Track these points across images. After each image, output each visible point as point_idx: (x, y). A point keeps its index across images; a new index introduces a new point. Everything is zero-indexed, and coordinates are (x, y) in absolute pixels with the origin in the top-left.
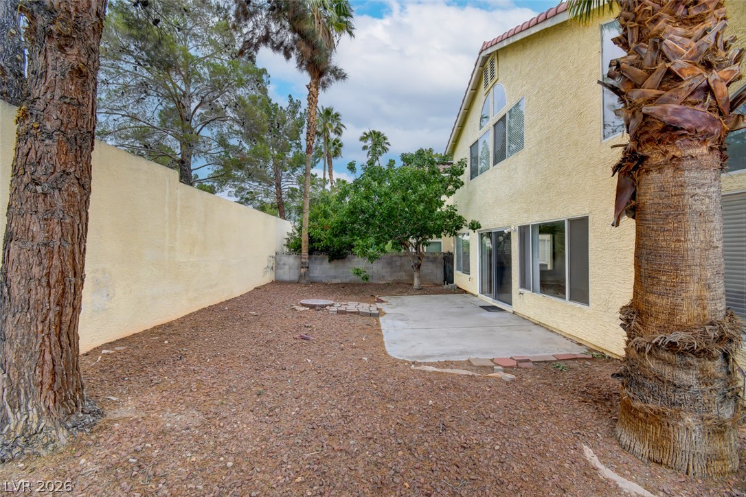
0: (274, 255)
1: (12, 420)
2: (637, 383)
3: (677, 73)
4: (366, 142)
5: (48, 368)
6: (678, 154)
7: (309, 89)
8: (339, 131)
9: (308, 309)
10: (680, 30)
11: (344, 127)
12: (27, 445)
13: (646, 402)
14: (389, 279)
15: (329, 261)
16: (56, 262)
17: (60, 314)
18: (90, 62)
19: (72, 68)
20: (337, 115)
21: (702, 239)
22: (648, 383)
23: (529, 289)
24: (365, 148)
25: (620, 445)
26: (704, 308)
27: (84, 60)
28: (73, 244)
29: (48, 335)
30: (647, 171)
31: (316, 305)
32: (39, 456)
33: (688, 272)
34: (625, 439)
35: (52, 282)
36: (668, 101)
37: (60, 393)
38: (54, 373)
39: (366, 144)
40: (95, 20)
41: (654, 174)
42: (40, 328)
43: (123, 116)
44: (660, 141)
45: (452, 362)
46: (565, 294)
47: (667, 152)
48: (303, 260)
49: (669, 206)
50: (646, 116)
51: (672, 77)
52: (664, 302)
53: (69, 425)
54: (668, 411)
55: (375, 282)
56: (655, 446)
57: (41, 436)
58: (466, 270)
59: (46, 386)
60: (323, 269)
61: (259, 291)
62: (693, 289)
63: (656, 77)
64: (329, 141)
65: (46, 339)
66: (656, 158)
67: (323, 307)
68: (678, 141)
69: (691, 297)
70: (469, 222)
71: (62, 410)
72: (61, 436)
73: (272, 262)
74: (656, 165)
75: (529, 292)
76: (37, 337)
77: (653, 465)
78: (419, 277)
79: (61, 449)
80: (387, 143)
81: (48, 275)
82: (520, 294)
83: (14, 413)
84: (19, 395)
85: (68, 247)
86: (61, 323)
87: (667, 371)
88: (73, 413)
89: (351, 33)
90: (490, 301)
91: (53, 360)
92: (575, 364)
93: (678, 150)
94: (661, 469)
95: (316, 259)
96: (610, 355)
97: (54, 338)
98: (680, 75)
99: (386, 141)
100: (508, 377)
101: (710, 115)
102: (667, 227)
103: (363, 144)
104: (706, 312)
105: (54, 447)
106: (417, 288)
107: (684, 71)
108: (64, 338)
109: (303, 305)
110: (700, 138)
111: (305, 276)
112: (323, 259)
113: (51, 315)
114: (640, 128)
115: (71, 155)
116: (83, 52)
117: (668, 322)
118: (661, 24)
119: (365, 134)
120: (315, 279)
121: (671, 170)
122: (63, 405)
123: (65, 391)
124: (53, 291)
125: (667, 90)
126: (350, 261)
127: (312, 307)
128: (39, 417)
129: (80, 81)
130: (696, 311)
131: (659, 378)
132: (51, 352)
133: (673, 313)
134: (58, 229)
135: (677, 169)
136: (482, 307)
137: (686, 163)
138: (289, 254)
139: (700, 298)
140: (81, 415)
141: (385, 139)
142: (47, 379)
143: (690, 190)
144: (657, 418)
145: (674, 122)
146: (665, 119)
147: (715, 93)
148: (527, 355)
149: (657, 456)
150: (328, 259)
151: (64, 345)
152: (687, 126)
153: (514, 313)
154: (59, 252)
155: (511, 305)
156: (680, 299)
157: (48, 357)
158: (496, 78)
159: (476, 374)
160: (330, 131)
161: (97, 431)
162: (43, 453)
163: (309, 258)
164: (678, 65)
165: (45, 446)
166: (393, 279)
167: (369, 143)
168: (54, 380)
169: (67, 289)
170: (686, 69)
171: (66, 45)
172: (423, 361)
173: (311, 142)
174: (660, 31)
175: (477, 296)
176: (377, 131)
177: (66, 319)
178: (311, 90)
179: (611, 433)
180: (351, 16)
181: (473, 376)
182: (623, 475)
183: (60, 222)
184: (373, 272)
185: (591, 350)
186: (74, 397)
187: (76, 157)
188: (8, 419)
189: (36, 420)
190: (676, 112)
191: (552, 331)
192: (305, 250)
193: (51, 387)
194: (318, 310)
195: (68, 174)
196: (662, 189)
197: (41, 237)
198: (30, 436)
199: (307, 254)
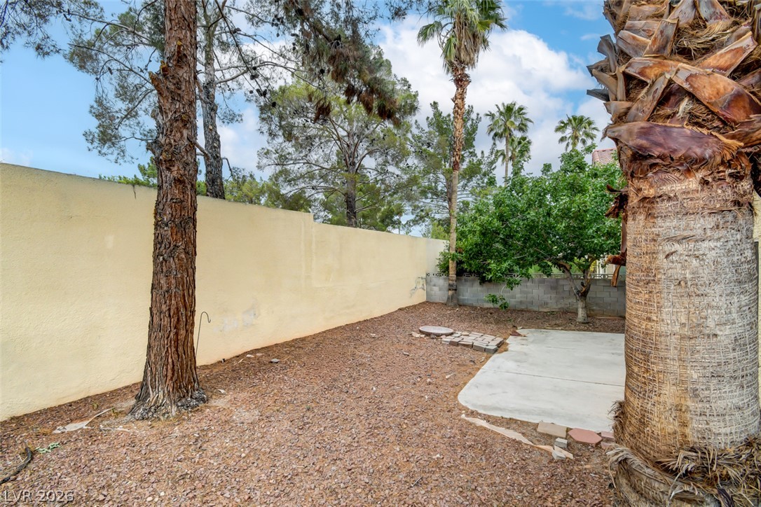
0: (424, 276)
1: (151, 395)
3: (638, 76)
4: (564, 132)
5: (170, 367)
6: (650, 193)
7: (454, 102)
8: (523, 127)
9: (423, 336)
10: (648, 9)
11: (531, 121)
12: (155, 412)
14: (554, 306)
15: (480, 283)
16: (173, 302)
17: (177, 334)
18: (186, 172)
19: (175, 179)
20: (521, 109)
21: (683, 321)
24: (562, 140)
26: (684, 425)
27: (182, 172)
28: (183, 290)
29: (170, 346)
31: (432, 333)
32: (159, 420)
33: (661, 367)
35: (172, 314)
37: (177, 384)
38: (173, 370)
39: (564, 135)
40: (186, 143)
42: (166, 342)
43: (304, 164)
45: (516, 422)
47: (638, 190)
48: (451, 282)
51: (636, 82)
53: (179, 404)
55: (536, 309)
57: (163, 408)
59: (169, 378)
60: (473, 292)
61: (401, 312)
62: (669, 393)
63: (621, 85)
64: (513, 140)
65: (169, 349)
67: (438, 336)
68: (650, 174)
71: (178, 394)
72: (173, 410)
73: (421, 283)
76: (164, 347)
78: (585, 307)
79: (171, 418)
80: (594, 128)
81: (169, 310)
83: (153, 392)
84: (155, 381)
85: (181, 293)
86: (178, 340)
88: (184, 397)
89: (501, 26)
91: (173, 361)
93: (651, 186)
95: (466, 280)
97: (173, 349)
98: (643, 78)
99: (593, 126)
101: (692, 130)
103: (560, 135)
104: (688, 431)
105: (168, 417)
106: (582, 321)
107: (648, 71)
108: (180, 349)
109: (421, 332)
110: (680, 168)
111: (452, 299)
112: (474, 281)
113: (172, 335)
115: (179, 235)
116: (181, 167)
119: (563, 122)
120: (465, 302)
121: (643, 217)
122: (178, 391)
123: (180, 382)
124: (172, 320)
127: (428, 334)
128: (164, 397)
129: (181, 186)
130: (672, 426)
132: (172, 358)
134: (173, 281)
135: (649, 215)
137: (663, 206)
138: (439, 275)
139: (678, 408)
140: (189, 399)
141: (590, 123)
142: (170, 374)
143: (665, 246)
145: (642, 148)
146: (631, 143)
147: (698, 96)
150: (479, 281)
151: (180, 353)
152: (657, 152)
154: (175, 296)
156: (650, 403)
157: (170, 360)
159: (526, 441)
160: (512, 129)
161: (194, 412)
162: (162, 418)
163: (457, 280)
164: (637, 64)
165: (164, 414)
166: (559, 306)
167: (569, 132)
168: (173, 374)
169: (181, 319)
170: (651, 67)
171: (171, 166)
172: (485, 413)
176: (578, 116)
177: (181, 337)
178: (456, 102)
180: (499, 8)
181: (520, 442)
183: (175, 278)
184: (533, 298)
186: (186, 387)
187: (182, 235)
188: (149, 394)
189: (162, 397)
190: (643, 133)
192: (452, 272)
193: (172, 379)
194: (433, 338)
195: (178, 247)
197: (165, 288)
198: (158, 407)
199: (455, 276)
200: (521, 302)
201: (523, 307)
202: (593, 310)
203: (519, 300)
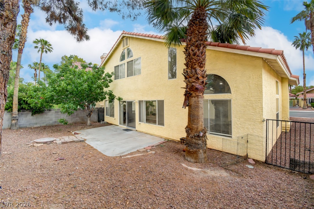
2: (191, 145)
6: (198, 94)
7: (23, 18)
9: (42, 144)
10: (199, 68)
13: (193, 149)
15: (32, 115)
22: (193, 145)
23: (143, 122)
24: (36, 47)
25: (188, 161)
30: (192, 97)
31: (47, 142)
33: (200, 120)
34: (189, 159)
36: (196, 83)
41: (193, 98)
44: (195, 91)
45: (133, 152)
46: (156, 123)
47: (196, 94)
48: (14, 116)
49: (196, 105)
50: (192, 85)
51: (198, 79)
52: (195, 126)
54: (198, 150)
56: (196, 159)
58: (112, 115)
60: (28, 120)
62: (200, 123)
63: (195, 77)
66: (194, 95)
68: (198, 92)
69: (200, 125)
70: (117, 97)
74: (194, 96)
75: (143, 123)
77: (195, 163)
78: (90, 120)
82: (140, 124)
87: (197, 141)
90: (125, 127)
92: (164, 144)
94: (197, 163)
95: (22, 114)
96: (171, 140)
99: (51, 47)
100: (154, 152)
102: (196, 110)
106: (89, 125)
109: (38, 143)
111: (15, 125)
112: (28, 114)
114: (191, 87)
117: (196, 130)
118: (196, 66)
119: (37, 40)
120: (22, 126)
121: (197, 98)
125: (197, 81)
126: (46, 114)
127: (44, 143)
130: (201, 128)
131: (195, 143)
133: (197, 129)
135: (198, 98)
136: (123, 130)
137: (199, 97)
143: (200, 102)
144: (196, 153)
145: (198, 88)
146: (196, 87)
148: (153, 144)
149: (196, 161)
152: (200, 89)
153: (136, 130)
155: (135, 128)
158: (128, 46)
159: (144, 154)
163: (18, 114)
164: (199, 76)
166: (73, 121)
167: (40, 45)
171: (8, 23)
172: (123, 155)
173: (23, 47)
174: (196, 67)
175: (118, 126)
176: (45, 39)
179: (185, 159)
181: (144, 155)
182: (192, 167)
185: (165, 139)
190: (198, 86)
191: (152, 135)
192: (15, 109)
194: (50, 144)
196: (195, 102)
199: (17, 112)
200: (55, 122)
201: (56, 124)
202: (85, 121)
203: (54, 121)
